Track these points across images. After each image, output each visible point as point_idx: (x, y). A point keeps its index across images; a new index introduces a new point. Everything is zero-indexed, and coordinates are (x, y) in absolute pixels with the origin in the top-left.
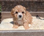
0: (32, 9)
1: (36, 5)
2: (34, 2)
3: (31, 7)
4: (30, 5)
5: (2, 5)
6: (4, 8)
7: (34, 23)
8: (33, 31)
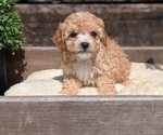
0: (134, 39)
1: (147, 26)
2: (139, 17)
3: (131, 33)
4: (125, 25)
5: (28, 27)
6: (37, 40)
7: (136, 82)
8: (126, 99)
